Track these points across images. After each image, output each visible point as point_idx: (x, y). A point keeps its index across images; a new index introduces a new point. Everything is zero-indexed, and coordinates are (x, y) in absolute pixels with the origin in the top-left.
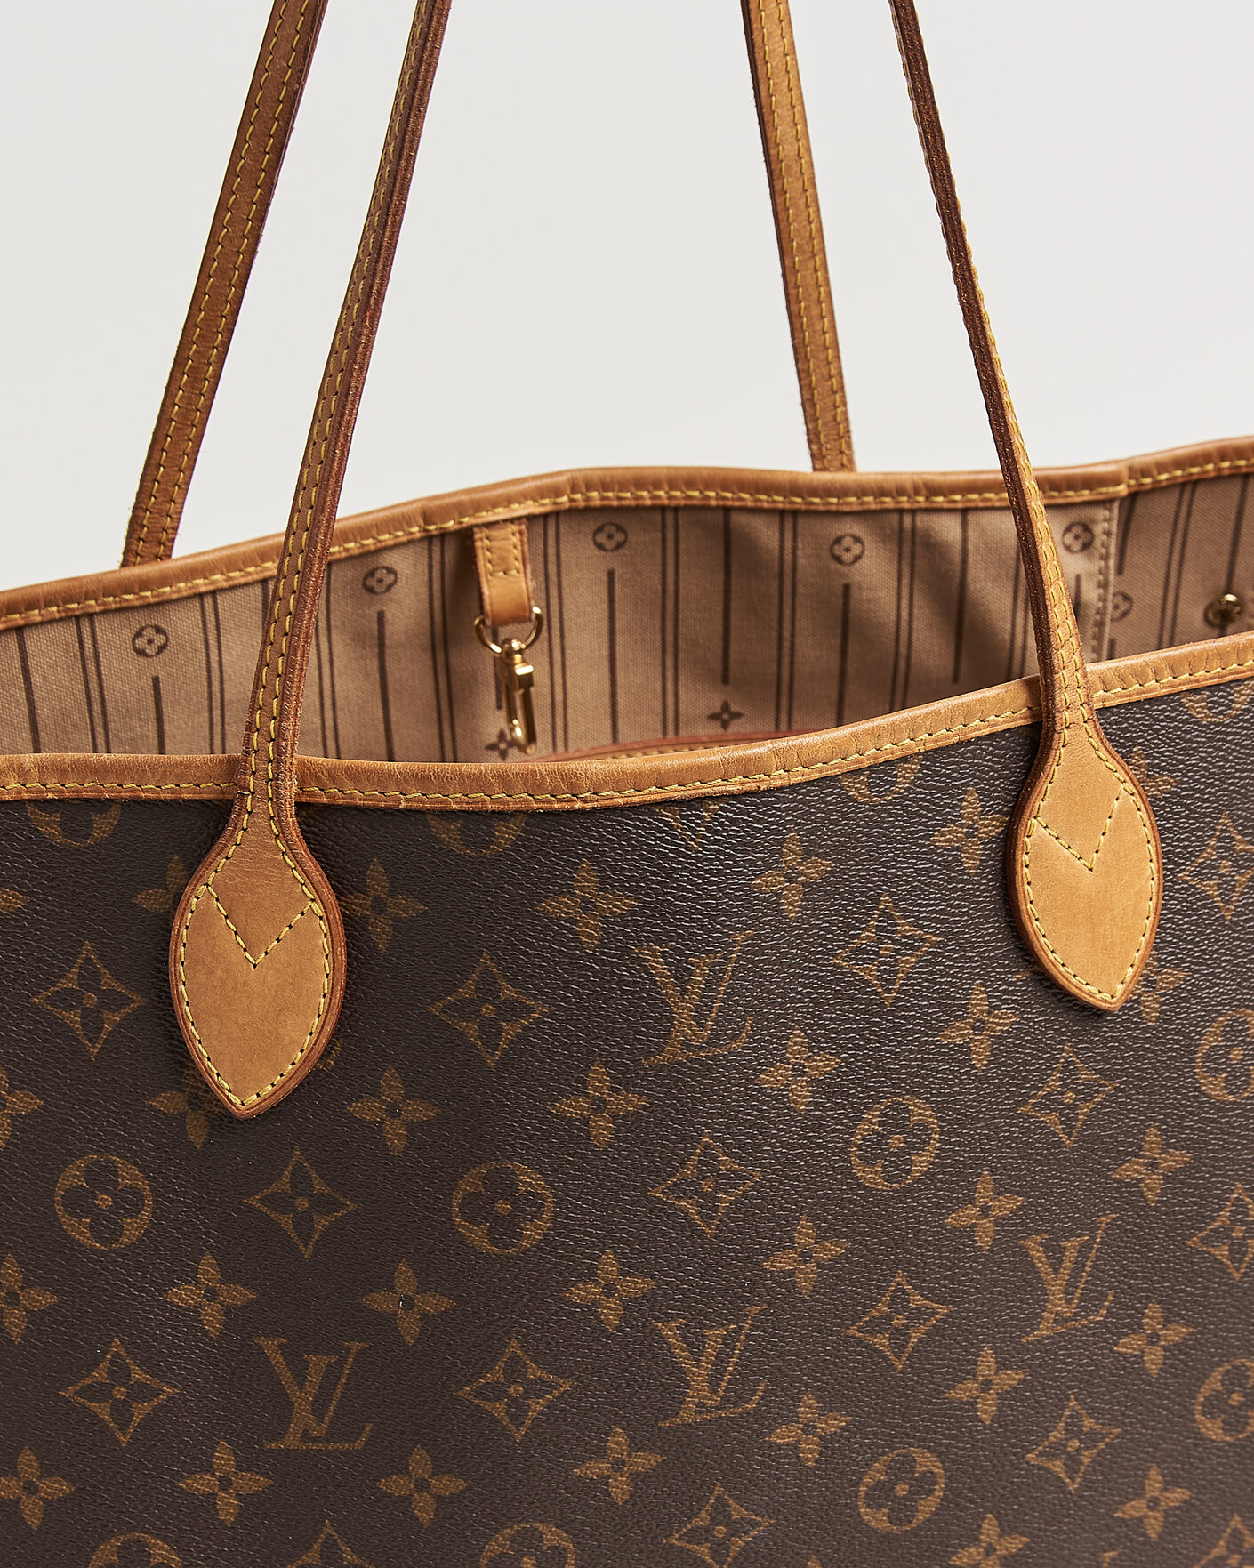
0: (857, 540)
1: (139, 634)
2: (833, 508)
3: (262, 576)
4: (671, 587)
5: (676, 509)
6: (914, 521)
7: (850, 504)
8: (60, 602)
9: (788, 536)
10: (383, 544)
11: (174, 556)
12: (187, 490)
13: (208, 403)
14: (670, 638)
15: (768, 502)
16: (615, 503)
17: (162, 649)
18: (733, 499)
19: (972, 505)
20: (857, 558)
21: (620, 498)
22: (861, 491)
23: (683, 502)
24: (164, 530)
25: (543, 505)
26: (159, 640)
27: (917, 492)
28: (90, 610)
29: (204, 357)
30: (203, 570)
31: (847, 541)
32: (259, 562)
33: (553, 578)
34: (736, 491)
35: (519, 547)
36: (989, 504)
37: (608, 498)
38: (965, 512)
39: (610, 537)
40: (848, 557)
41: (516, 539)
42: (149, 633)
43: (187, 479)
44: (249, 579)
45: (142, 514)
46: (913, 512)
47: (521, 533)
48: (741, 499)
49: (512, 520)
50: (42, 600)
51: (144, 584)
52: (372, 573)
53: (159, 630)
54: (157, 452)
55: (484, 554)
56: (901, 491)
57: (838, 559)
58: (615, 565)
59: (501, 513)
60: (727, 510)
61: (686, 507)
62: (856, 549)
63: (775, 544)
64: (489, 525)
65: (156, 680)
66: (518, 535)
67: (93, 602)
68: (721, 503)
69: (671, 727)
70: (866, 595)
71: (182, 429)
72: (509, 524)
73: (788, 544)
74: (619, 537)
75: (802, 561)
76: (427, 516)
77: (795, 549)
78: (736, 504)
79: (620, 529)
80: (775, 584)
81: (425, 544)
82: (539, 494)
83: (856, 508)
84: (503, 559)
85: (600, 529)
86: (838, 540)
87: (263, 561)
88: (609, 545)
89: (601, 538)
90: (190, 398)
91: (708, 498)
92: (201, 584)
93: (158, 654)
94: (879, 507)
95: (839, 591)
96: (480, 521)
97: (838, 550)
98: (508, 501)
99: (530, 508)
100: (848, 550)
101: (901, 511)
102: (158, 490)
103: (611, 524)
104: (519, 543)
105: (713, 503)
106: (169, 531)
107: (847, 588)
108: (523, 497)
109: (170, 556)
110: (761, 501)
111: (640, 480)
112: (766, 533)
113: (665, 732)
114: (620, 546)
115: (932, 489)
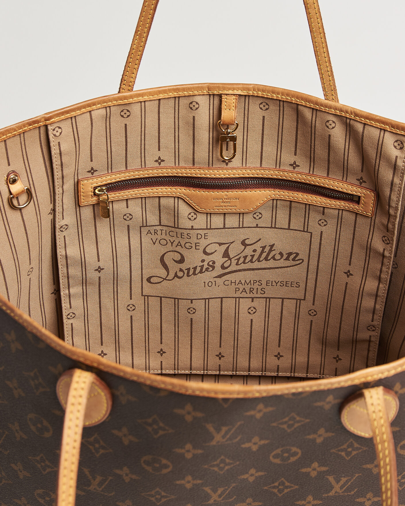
0: (334, 122)
1: (122, 111)
2: (327, 111)
3: (159, 98)
4: (281, 124)
5: (283, 101)
6: (350, 122)
7: (332, 111)
8: (102, 103)
9: (314, 116)
10: (195, 94)
11: (134, 90)
12: (138, 70)
13: (144, 45)
14: (280, 139)
15: (309, 105)
16: (266, 96)
17: (128, 116)
18: (299, 102)
19: (367, 123)
20: (333, 128)
21: (267, 95)
22: (336, 109)
23: (285, 100)
24: (131, 82)
25: (244, 93)
26: (128, 113)
27: (351, 114)
28: (110, 105)
29: (143, 31)
30: (142, 95)
31: (331, 122)
32: (158, 94)
33: (246, 115)
34: (300, 100)
35: (235, 103)
36: (372, 125)
37: (264, 95)
38: (365, 124)
39: (264, 106)
40: (331, 127)
41: (234, 101)
42: (125, 111)
43: (138, 67)
44: (155, 99)
45: (125, 77)
46: (350, 119)
47: (236, 99)
48: (302, 103)
49: (234, 95)
50: (97, 102)
51: (125, 98)
52: (191, 103)
53: (128, 111)
54: (129, 58)
55: (224, 103)
56: (347, 112)
57: (328, 127)
58: (265, 115)
59: (230, 92)
60: (298, 105)
61: (286, 101)
62: (333, 125)
63: (310, 118)
64: (226, 95)
65: (126, 125)
66: (235, 100)
67: (111, 103)
68: (296, 102)
69: (278, 166)
70: (335, 139)
71: (137, 52)
72: (233, 96)
73: (314, 119)
74: (267, 107)
75: (317, 125)
76: (209, 89)
77: (316, 120)
78: (300, 103)
79: (267, 104)
80: (310, 129)
81: (208, 97)
82: (243, 89)
83: (333, 113)
84: (230, 106)
85: (261, 103)
86: (328, 121)
87: (160, 94)
88: (264, 108)
89: (262, 106)
90: (139, 43)
91: (292, 100)
92: (141, 99)
93: (127, 117)
94: (340, 114)
95: (328, 137)
96: (224, 93)
97: (328, 124)
98: (234, 89)
99: (240, 92)
100: (330, 125)
101: (347, 118)
102: (129, 70)
103: (265, 102)
104: (235, 102)
105: (294, 102)
106: (132, 82)
107: (330, 135)
108: (238, 89)
109: (132, 90)
110: (307, 104)
111: (274, 91)
112: (308, 114)
113: (276, 167)
114: (267, 109)
115: (356, 115)
